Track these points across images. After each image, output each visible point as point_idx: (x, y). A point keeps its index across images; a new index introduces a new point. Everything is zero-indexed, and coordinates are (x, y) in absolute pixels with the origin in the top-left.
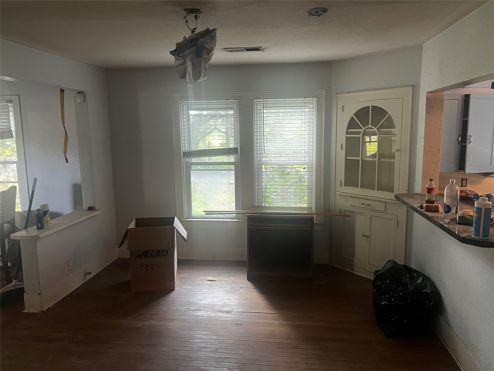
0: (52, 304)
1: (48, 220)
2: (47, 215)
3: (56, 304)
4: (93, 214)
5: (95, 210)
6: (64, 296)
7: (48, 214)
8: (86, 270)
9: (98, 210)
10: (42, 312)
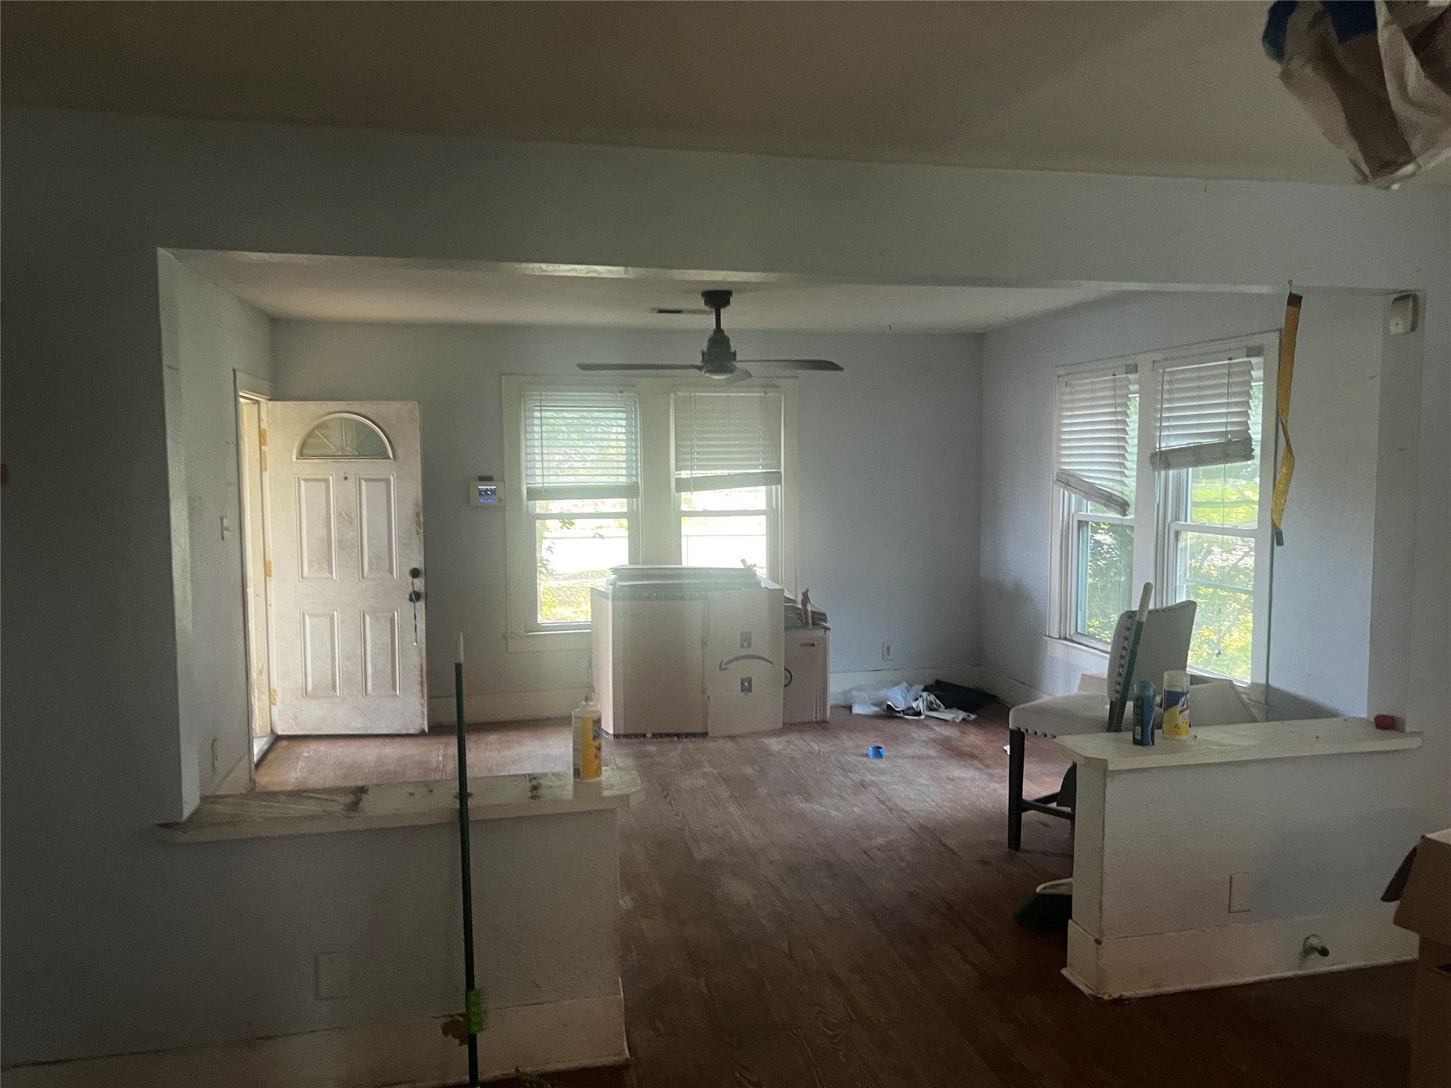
0: (1138, 992)
1: (1180, 723)
2: (1179, 707)
3: (1156, 996)
4: (1391, 742)
5: (1402, 731)
6: (1195, 986)
7: (1180, 704)
8: (1314, 936)
9: (1413, 734)
10: (1097, 998)
